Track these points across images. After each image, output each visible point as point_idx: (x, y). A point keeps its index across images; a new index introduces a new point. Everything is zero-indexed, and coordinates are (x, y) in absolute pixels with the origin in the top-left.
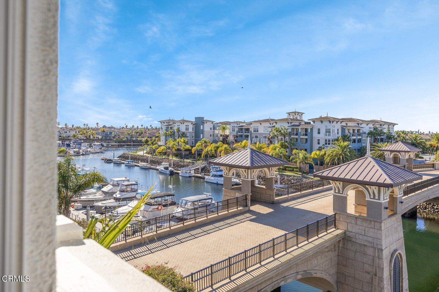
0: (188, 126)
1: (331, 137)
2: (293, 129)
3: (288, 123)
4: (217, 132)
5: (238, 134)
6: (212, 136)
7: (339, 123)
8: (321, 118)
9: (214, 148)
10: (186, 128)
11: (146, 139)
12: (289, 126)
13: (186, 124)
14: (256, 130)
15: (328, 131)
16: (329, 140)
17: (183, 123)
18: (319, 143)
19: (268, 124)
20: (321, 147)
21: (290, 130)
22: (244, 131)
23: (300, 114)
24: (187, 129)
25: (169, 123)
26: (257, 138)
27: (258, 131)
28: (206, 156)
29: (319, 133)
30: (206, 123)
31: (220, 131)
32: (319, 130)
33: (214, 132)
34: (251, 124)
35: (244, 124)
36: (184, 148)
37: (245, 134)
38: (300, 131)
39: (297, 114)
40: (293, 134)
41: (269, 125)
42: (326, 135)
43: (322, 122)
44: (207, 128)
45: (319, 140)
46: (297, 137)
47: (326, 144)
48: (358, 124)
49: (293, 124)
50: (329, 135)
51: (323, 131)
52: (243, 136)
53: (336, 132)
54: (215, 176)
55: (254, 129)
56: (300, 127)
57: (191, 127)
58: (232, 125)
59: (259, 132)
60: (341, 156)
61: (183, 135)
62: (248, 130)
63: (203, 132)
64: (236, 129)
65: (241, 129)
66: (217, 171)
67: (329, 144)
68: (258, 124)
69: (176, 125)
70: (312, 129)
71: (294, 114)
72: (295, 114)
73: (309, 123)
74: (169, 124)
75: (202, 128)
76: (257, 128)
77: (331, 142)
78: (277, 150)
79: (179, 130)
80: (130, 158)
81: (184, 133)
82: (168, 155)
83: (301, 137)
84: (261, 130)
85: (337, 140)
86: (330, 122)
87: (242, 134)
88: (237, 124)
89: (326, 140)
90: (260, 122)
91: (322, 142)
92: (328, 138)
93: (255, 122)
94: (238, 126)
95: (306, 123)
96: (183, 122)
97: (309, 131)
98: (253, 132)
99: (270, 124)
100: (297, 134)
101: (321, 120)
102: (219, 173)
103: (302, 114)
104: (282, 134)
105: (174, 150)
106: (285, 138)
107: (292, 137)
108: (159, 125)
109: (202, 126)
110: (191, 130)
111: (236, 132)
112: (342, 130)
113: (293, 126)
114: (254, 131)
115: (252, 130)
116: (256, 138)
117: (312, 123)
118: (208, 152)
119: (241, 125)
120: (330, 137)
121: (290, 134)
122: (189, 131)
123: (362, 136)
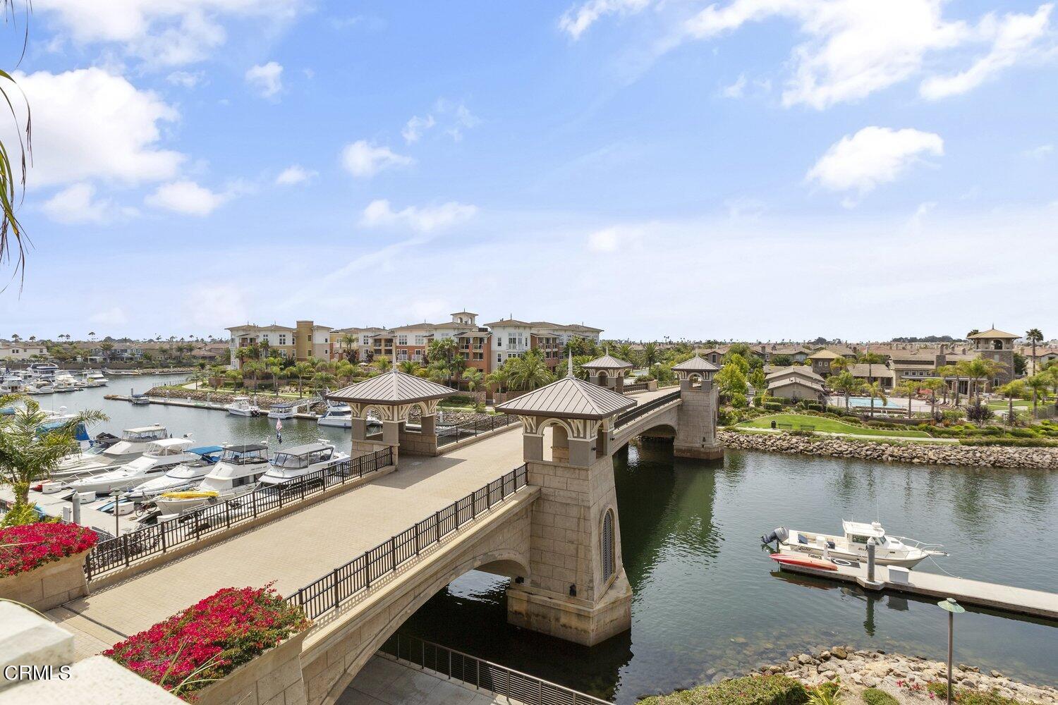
0: (284, 336)
1: (517, 351)
2: (461, 339)
3: (454, 330)
4: (336, 345)
5: (374, 348)
6: (328, 352)
7: (528, 329)
8: (502, 322)
10: (281, 340)
12: (455, 335)
13: (279, 332)
14: (404, 342)
15: (512, 342)
16: (515, 355)
17: (275, 331)
18: (499, 360)
19: (422, 333)
21: (456, 341)
22: (383, 342)
23: (472, 316)
24: (282, 342)
25: (246, 331)
26: (406, 353)
29: (500, 344)
30: (318, 330)
31: (343, 344)
32: (500, 339)
33: (331, 345)
37: (386, 348)
38: (471, 342)
39: (467, 317)
40: (462, 346)
41: (424, 334)
42: (510, 348)
43: (504, 328)
44: (319, 338)
45: (499, 355)
46: (468, 351)
48: (553, 331)
49: (460, 331)
50: (513, 348)
51: (505, 342)
52: (382, 352)
53: (524, 342)
55: (400, 340)
56: (471, 336)
57: (289, 338)
58: (363, 334)
59: (408, 345)
61: (275, 352)
62: (389, 341)
64: (370, 341)
65: (378, 341)
68: (407, 333)
69: (261, 335)
70: (489, 339)
71: (462, 316)
72: (464, 317)
73: (484, 330)
74: (247, 333)
76: (404, 338)
79: (266, 344)
81: (276, 349)
82: (247, 388)
83: (474, 351)
84: (412, 342)
86: (515, 327)
87: (381, 348)
88: (372, 332)
89: (510, 355)
90: (411, 328)
91: (505, 359)
92: (512, 351)
93: (401, 328)
94: (373, 334)
95: (480, 330)
96: (274, 329)
97: (486, 341)
98: (398, 344)
99: (426, 332)
100: (467, 347)
101: (503, 325)
103: (474, 315)
107: (460, 351)
108: (227, 336)
110: (289, 343)
111: (369, 344)
112: (532, 340)
113: (462, 334)
114: (400, 343)
115: (397, 341)
116: (404, 353)
117: (489, 329)
119: (377, 333)
120: (515, 351)
121: (457, 347)
122: (286, 344)
123: (558, 348)
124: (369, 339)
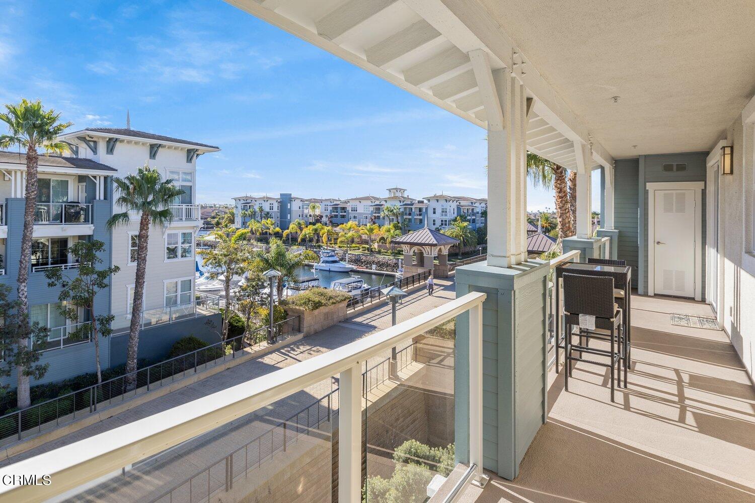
0: (272, 204)
1: (448, 218)
2: (405, 209)
3: (400, 201)
4: (306, 211)
5: (332, 213)
6: (301, 216)
7: (455, 201)
8: (435, 196)
9: (312, 231)
10: (270, 207)
11: (218, 221)
12: (401, 205)
13: (270, 202)
14: (354, 210)
15: (444, 212)
16: (446, 221)
17: (267, 201)
18: (434, 224)
19: (369, 203)
20: (438, 228)
21: (402, 210)
22: (339, 210)
23: (402, 191)
25: (246, 200)
26: (356, 218)
27: (356, 211)
28: (304, 240)
29: (434, 213)
30: (294, 200)
31: (310, 210)
32: (434, 209)
33: (303, 211)
34: (346, 202)
35: (339, 203)
36: (273, 231)
37: (341, 214)
38: (413, 210)
39: (398, 191)
40: (406, 214)
41: (371, 204)
42: (442, 215)
43: (438, 201)
44: (295, 206)
45: (434, 221)
46: (410, 217)
47: (442, 224)
48: (472, 203)
49: (405, 203)
50: (446, 215)
51: (439, 211)
52: (339, 216)
53: (452, 211)
54: (327, 262)
55: (352, 208)
56: (413, 207)
57: (276, 206)
58: (324, 203)
59: (358, 212)
60: (462, 238)
61: (268, 216)
62: (344, 209)
63: (290, 211)
64: (330, 208)
65: (335, 208)
66: (329, 256)
67: (446, 225)
68: (357, 202)
69: (257, 203)
70: (427, 209)
71: (395, 191)
72: (397, 191)
73: (422, 202)
74: (247, 202)
75: (289, 207)
76: (355, 207)
77: (447, 223)
78: (392, 231)
79: (261, 209)
80: (202, 245)
81: (268, 213)
82: (249, 240)
83: (415, 217)
84: (361, 209)
85: (455, 220)
86: (446, 201)
87: (337, 214)
88: (331, 202)
89: (442, 221)
90: (360, 200)
91: (438, 223)
92: (444, 218)
93: (352, 199)
94: (332, 204)
95: (419, 202)
96: (266, 199)
97: (424, 210)
98: (350, 211)
99: (372, 202)
100: (410, 214)
101: (437, 199)
102: (331, 259)
103: (404, 190)
104: (394, 214)
105: (258, 234)
106: (397, 218)
107: (405, 217)
108: (233, 203)
109: (289, 204)
110: (275, 209)
111: (329, 211)
112: (457, 210)
113: (406, 205)
114: (352, 210)
115: (349, 209)
116: (354, 218)
117: (426, 201)
118: (305, 235)
119: (335, 203)
120: (446, 217)
121: (402, 214)
122: (274, 210)
123: (476, 216)
124: (329, 207)
